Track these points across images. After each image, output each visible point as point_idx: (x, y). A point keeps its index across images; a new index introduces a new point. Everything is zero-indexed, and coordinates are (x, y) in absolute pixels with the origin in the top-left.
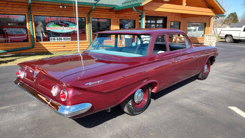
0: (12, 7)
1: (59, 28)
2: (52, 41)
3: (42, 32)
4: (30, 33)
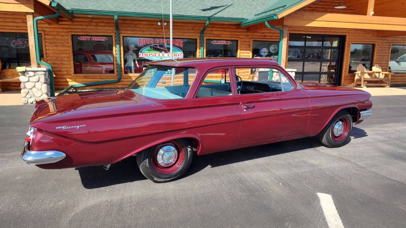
0: (96, 26)
1: (157, 55)
3: (134, 61)
4: (117, 61)
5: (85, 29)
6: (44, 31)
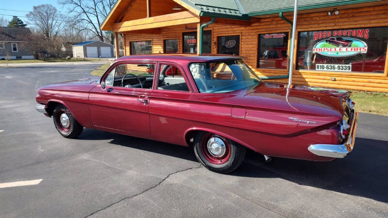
0: (276, 24)
1: (333, 50)
2: (320, 69)
5: (268, 28)
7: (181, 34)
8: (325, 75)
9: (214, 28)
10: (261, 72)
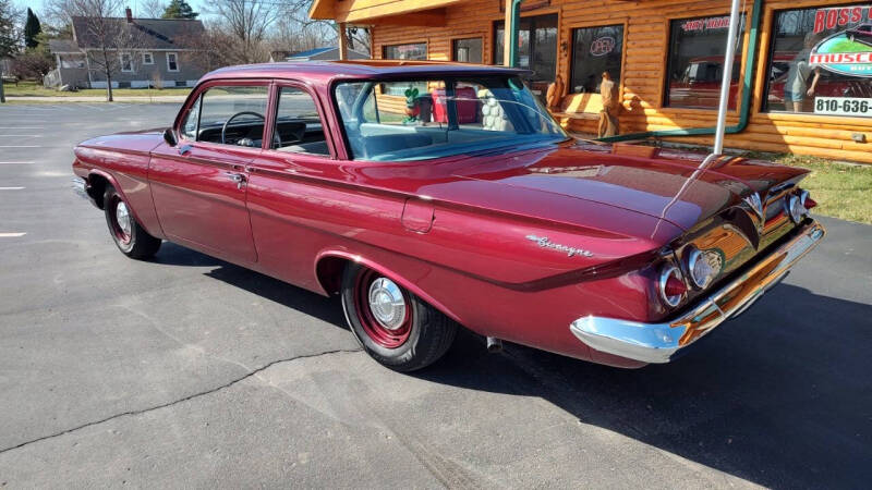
2: (824, 111)
6: (629, 18)
7: (490, 25)
8: (838, 126)
9: (565, 8)
10: (671, 118)
